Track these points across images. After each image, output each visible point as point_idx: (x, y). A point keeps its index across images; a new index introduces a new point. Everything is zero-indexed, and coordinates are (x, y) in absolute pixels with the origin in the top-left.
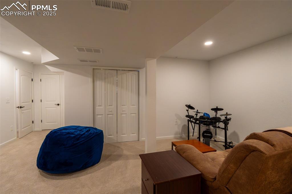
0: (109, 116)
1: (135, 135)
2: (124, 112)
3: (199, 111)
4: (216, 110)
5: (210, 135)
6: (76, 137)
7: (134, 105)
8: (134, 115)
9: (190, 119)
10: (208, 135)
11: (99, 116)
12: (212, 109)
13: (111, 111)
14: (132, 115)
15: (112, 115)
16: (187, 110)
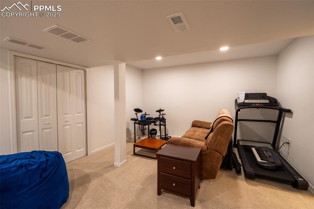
0: (46, 131)
1: (83, 149)
2: (68, 123)
3: (147, 114)
4: (160, 111)
5: (155, 132)
6: (40, 167)
7: (80, 113)
8: (80, 125)
9: (136, 122)
10: (154, 132)
11: (27, 134)
12: (157, 111)
13: (48, 124)
14: (78, 125)
15: (50, 129)
16: (136, 114)
